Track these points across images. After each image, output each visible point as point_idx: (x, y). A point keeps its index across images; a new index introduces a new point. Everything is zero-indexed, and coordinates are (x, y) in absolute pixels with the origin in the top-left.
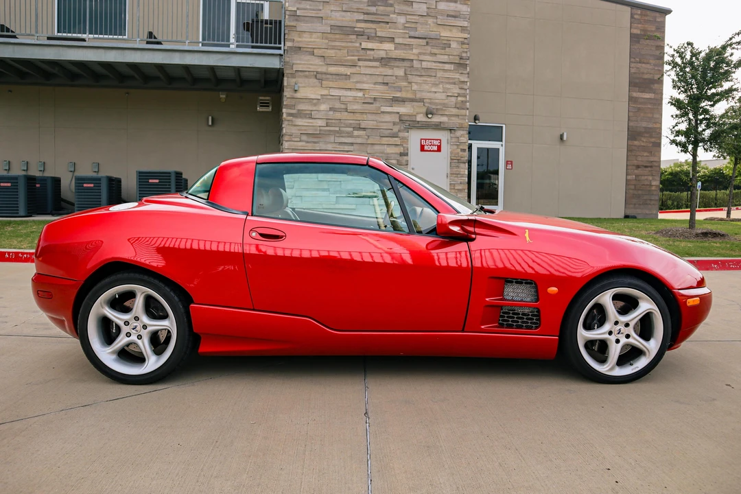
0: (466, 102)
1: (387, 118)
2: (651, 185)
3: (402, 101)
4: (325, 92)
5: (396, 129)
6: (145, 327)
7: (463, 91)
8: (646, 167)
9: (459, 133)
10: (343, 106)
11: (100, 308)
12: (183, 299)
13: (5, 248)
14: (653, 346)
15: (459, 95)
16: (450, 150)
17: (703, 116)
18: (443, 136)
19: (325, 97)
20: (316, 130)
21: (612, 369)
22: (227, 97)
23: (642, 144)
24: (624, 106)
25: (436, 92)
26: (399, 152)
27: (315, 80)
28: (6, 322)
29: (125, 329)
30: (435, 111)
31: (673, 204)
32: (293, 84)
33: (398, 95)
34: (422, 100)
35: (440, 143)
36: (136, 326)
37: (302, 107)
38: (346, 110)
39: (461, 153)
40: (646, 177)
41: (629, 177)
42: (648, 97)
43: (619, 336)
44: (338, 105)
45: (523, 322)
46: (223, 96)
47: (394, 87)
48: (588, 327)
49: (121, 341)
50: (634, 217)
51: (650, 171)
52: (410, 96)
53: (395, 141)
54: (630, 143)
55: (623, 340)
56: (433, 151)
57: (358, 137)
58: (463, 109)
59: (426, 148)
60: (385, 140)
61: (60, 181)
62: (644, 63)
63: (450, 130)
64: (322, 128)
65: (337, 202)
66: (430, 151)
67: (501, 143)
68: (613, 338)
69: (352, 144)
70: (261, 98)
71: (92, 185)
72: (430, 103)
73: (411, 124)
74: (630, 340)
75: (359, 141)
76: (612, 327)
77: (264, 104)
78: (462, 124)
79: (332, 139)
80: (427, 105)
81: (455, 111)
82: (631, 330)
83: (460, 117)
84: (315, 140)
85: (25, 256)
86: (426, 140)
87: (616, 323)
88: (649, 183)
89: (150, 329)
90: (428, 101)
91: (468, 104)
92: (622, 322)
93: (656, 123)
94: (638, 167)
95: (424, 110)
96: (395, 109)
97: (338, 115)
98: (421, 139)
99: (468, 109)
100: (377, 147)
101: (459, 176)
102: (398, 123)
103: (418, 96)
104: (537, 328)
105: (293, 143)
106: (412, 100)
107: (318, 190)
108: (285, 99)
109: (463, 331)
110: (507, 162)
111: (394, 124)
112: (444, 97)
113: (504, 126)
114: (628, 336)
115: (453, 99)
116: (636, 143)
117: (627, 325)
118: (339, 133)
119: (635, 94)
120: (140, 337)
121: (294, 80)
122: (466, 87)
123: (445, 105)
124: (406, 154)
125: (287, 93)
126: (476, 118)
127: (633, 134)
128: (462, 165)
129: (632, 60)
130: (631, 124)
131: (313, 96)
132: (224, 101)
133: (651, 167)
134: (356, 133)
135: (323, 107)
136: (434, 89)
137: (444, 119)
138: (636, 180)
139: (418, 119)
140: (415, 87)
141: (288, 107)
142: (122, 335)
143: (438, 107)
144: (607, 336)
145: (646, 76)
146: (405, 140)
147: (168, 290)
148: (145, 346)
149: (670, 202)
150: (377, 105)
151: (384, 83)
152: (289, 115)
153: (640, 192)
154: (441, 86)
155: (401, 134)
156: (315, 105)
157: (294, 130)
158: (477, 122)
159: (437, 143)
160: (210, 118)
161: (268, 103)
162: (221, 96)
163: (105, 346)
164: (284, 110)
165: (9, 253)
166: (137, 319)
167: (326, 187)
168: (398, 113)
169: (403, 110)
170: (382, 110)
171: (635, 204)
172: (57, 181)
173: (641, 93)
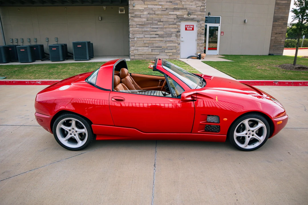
0: (205, 9)
1: (172, 17)
2: (281, 41)
3: (178, 9)
4: (146, 6)
5: (175, 21)
6: (76, 132)
7: (203, 4)
8: (280, 33)
9: (201, 22)
10: (153, 12)
11: (60, 125)
12: (89, 123)
13: (25, 79)
14: (262, 139)
15: (202, 6)
16: (197, 30)
17: (305, 17)
18: (195, 24)
19: (146, 9)
20: (143, 23)
21: (246, 146)
22: (106, 7)
23: (279, 24)
24: (273, 7)
25: (192, 5)
26: (176, 31)
27: (142, 2)
28: (29, 119)
29: (69, 132)
30: (191, 13)
31: (291, 44)
32: (133, 3)
33: (176, 7)
34: (186, 9)
35: (193, 26)
36: (73, 131)
37: (137, 13)
38: (155, 14)
39: (202, 31)
40: (279, 38)
41: (272, 38)
42: (284, 2)
43: (249, 135)
44: (151, 12)
45: (214, 130)
46: (105, 8)
47: (174, 3)
48: (238, 131)
49: (69, 136)
50: (273, 55)
51: (281, 35)
52: (181, 7)
53: (175, 26)
54: (274, 23)
55: (251, 137)
56: (190, 30)
57: (160, 25)
58: (203, 12)
59: (187, 29)
60: (171, 26)
61: (43, 46)
63: (198, 21)
64: (145, 22)
65: (152, 52)
66: (189, 30)
67: (219, 24)
68: (247, 136)
69: (157, 28)
70: (120, 8)
71: (55, 49)
72: (189, 10)
73: (181, 19)
74: (254, 137)
75: (160, 26)
76: (247, 132)
77: (122, 11)
78: (202, 18)
79: (149, 26)
80: (188, 11)
81: (200, 13)
82: (254, 133)
83: (202, 16)
84: (143, 27)
85: (33, 82)
86: (187, 25)
87: (249, 131)
88: (280, 40)
89: (78, 132)
90: (188, 9)
91: (205, 10)
92: (251, 130)
93: (286, 14)
94: (276, 34)
95: (187, 13)
96: (175, 13)
97: (151, 16)
98: (186, 25)
99: (205, 12)
100: (168, 29)
101: (201, 40)
102: (176, 19)
103: (185, 7)
104: (219, 132)
105: (133, 28)
106: (182, 9)
107: (144, 47)
108: (129, 10)
109: (191, 133)
110: (222, 32)
111: (175, 19)
112: (195, 7)
113: (221, 17)
114: (253, 135)
115: (199, 8)
116: (277, 23)
117: (253, 131)
118: (152, 24)
119: (278, 2)
120: (75, 135)
121: (133, 2)
122: (204, 2)
123: (196, 11)
124: (180, 32)
125: (130, 7)
126: (209, 14)
127: (276, 19)
128: (202, 36)
130: (275, 15)
131: (141, 8)
132: (105, 10)
133: (282, 33)
134: (159, 23)
135: (145, 13)
136: (191, 4)
137: (195, 17)
138: (275, 39)
139: (184, 17)
140: (183, 3)
141: (131, 13)
142: (69, 134)
143: (193, 11)
144: (245, 135)
146: (179, 26)
147: (83, 120)
148: (77, 138)
149: (290, 44)
150: (167, 11)
151: (170, 2)
152: (132, 17)
153: (276, 44)
154: (194, 2)
155: (177, 23)
156: (142, 12)
157: (134, 23)
158: (209, 15)
159: (192, 27)
160: (100, 18)
161: (123, 10)
162: (104, 8)
163: (63, 138)
164: (129, 15)
165: (27, 81)
166: (73, 129)
167: (147, 45)
168: (176, 14)
169: (178, 13)
170: (169, 13)
171: (274, 49)
172: (42, 46)
173: (281, 1)
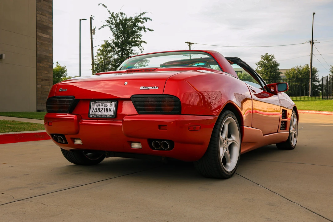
8: (46, 80)
23: (44, 66)
24: (34, 41)
40: (46, 87)
41: (38, 86)
42: (46, 37)
51: (48, 83)
54: (38, 64)
62: (43, 15)
93: (50, 53)
94: (42, 80)
116: (41, 65)
119: (40, 34)
127: (39, 59)
129: (37, 12)
130: (38, 53)
133: (49, 80)
138: (42, 88)
145: (45, 24)
171: (42, 103)
173: (42, 34)
